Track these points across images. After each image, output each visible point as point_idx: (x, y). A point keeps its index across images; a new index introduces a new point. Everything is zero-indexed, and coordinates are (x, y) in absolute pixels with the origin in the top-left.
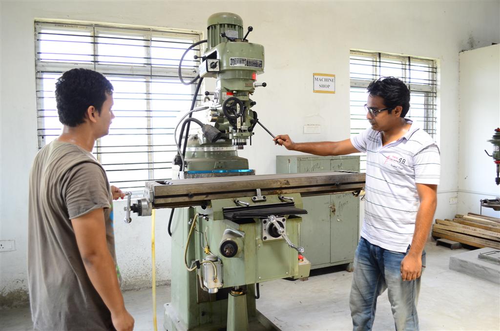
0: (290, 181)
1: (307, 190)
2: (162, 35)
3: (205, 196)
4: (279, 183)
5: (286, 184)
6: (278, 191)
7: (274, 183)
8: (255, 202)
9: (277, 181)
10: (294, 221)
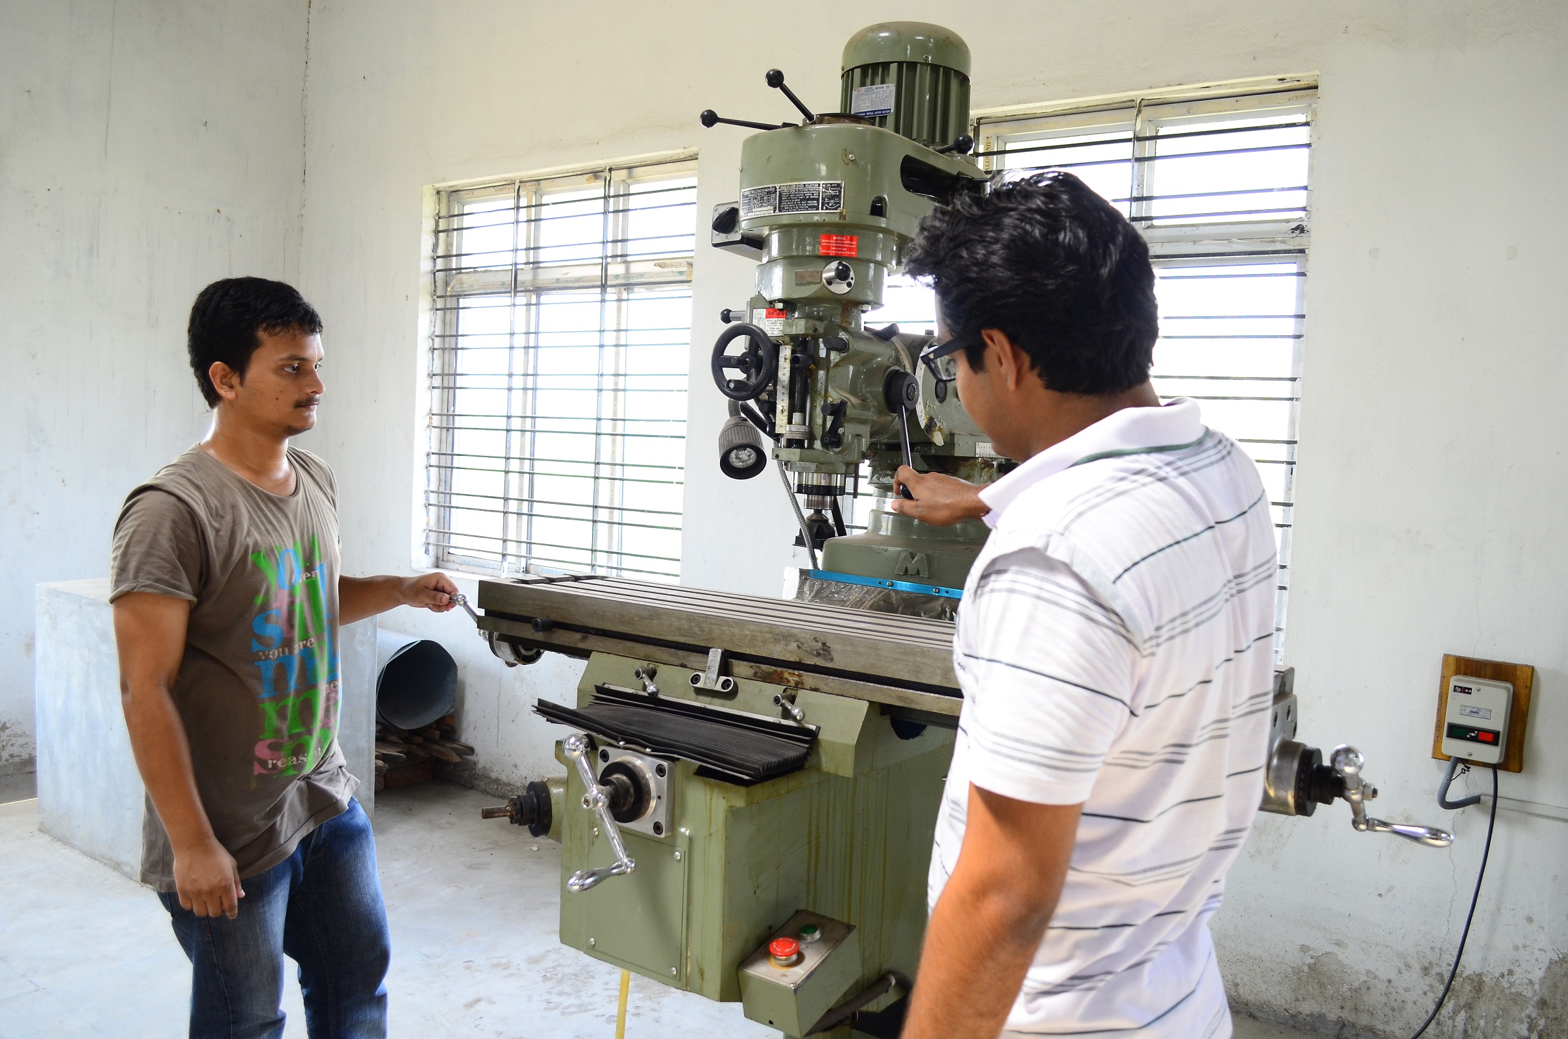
0: (835, 647)
1: (900, 698)
2: (1189, 113)
3: (578, 636)
4: (795, 644)
5: (818, 655)
6: (787, 673)
7: (777, 641)
8: (700, 692)
9: (785, 637)
10: (716, 790)
